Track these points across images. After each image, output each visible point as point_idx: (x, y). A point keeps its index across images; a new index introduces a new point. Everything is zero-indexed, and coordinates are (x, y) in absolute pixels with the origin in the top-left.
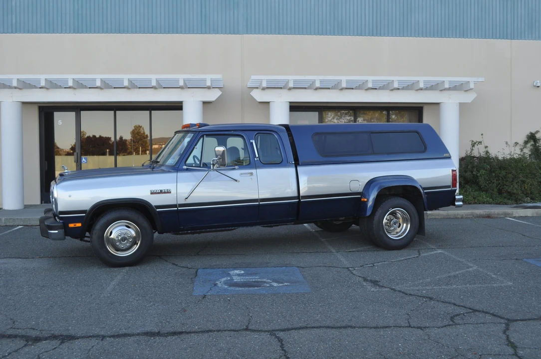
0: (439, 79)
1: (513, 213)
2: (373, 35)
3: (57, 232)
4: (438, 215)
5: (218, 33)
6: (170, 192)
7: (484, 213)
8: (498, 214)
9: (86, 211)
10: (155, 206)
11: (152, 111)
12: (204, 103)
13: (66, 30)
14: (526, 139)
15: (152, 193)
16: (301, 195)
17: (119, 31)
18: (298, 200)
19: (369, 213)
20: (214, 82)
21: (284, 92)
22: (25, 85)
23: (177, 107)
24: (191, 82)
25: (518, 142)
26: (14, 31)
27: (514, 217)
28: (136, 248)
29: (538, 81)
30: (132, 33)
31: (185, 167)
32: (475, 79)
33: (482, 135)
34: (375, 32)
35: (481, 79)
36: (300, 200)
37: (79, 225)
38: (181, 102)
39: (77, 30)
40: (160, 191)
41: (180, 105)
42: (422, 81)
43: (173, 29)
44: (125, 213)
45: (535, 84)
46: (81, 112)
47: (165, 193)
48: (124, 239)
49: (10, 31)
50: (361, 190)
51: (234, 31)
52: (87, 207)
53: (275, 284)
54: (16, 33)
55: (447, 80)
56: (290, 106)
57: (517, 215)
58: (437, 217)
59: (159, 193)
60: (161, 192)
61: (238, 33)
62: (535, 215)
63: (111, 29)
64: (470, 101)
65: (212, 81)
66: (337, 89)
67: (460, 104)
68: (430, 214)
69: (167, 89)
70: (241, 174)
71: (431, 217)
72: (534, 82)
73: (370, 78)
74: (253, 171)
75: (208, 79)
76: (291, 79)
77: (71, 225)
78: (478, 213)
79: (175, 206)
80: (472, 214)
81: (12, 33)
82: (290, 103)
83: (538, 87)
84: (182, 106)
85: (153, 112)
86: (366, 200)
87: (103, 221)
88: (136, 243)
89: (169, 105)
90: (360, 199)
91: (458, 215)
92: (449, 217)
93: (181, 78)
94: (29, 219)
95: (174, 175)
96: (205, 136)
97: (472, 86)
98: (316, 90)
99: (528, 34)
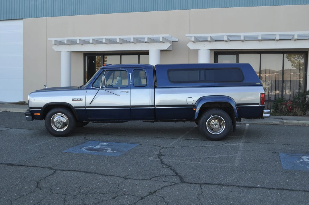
2: (273, 5)
3: (28, 117)
5: (176, 10)
6: (82, 100)
10: (74, 107)
11: (140, 56)
12: (162, 51)
13: (97, 13)
15: (73, 100)
16: (156, 105)
17: (123, 12)
18: (154, 108)
19: (196, 117)
20: (170, 38)
21: (206, 44)
22: (72, 43)
23: (146, 53)
26: (73, 14)
28: (66, 127)
30: (130, 12)
31: (91, 87)
36: (155, 108)
37: (39, 114)
38: (148, 51)
39: (102, 12)
41: (148, 52)
43: (151, 8)
44: (60, 110)
46: (104, 56)
47: (79, 100)
48: (59, 123)
49: (71, 14)
50: (194, 104)
52: (42, 106)
54: (74, 15)
56: (210, 52)
59: (76, 100)
60: (77, 100)
61: (187, 9)
63: (119, 11)
65: (164, 38)
69: (141, 43)
70: (121, 92)
73: (260, 34)
74: (129, 90)
75: (161, 37)
76: (209, 36)
77: (35, 114)
79: (84, 107)
81: (72, 15)
82: (211, 50)
84: (149, 53)
86: (195, 109)
87: (50, 113)
88: (66, 125)
90: (193, 108)
92: (299, 125)
93: (146, 37)
95: (85, 91)
96: (105, 71)
98: (227, 42)
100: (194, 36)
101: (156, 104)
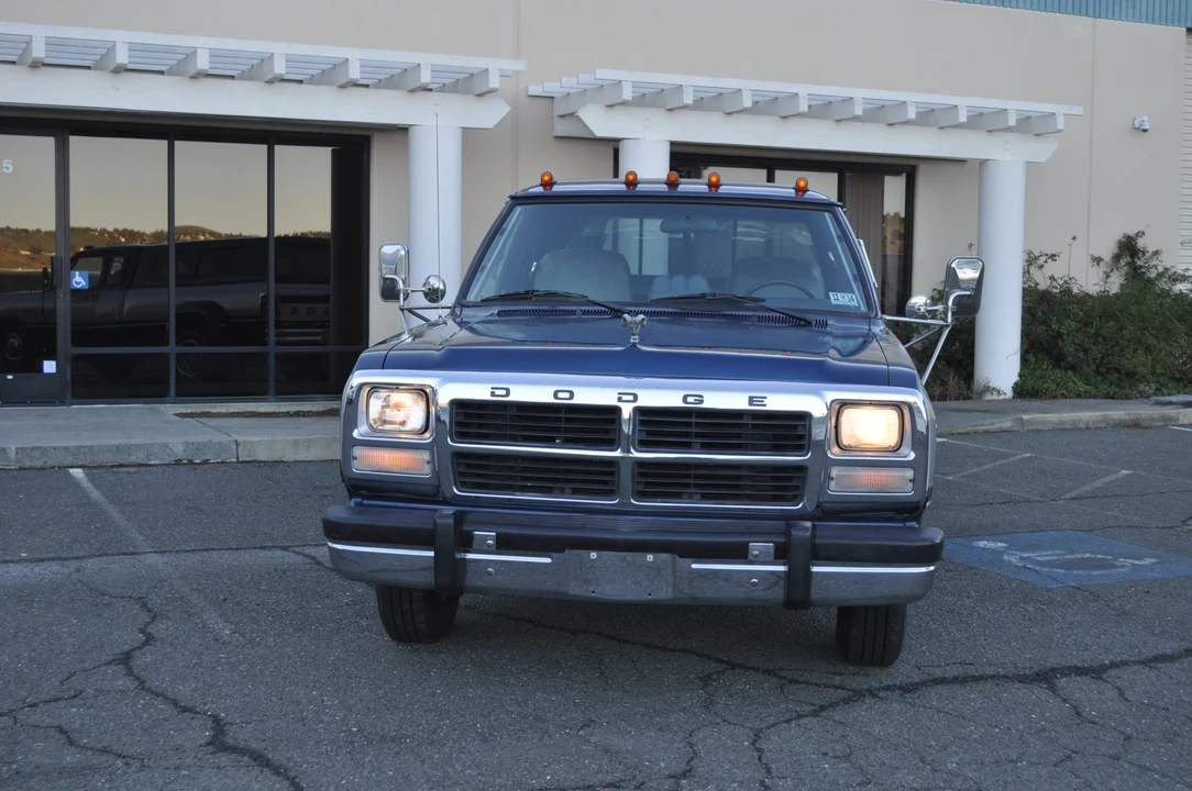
0: (993, 104)
1: (1178, 419)
4: (1043, 423)
7: (1128, 418)
8: (1153, 419)
14: (1116, 251)
21: (655, 115)
25: (1103, 256)
27: (1182, 425)
29: (1145, 119)
32: (1068, 109)
33: (1074, 238)
35: (1077, 110)
38: (408, 128)
42: (965, 104)
45: (1137, 125)
46: (72, 138)
55: (1015, 107)
56: (672, 153)
57: (1186, 422)
58: (1040, 427)
64: (1044, 159)
65: (502, 74)
67: (1029, 164)
68: (1028, 421)
71: (1030, 428)
72: (1135, 119)
73: (859, 94)
75: (493, 70)
76: (692, 83)
78: (1117, 418)
80: (1105, 420)
82: (673, 144)
83: (1145, 131)
84: (409, 137)
85: (280, 149)
91: (1080, 421)
93: (426, 64)
94: (90, 448)
97: (1061, 124)
98: (730, 114)
99: (1127, 8)
100: (630, 80)
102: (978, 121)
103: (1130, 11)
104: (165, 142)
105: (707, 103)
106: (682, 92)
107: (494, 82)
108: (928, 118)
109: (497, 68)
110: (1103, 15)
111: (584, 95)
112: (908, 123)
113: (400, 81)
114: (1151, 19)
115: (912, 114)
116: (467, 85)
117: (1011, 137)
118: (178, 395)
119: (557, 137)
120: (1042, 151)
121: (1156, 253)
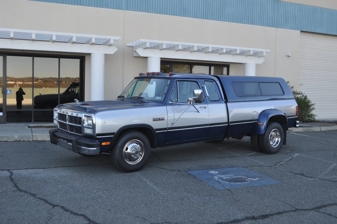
0: (247, 49)
1: (292, 130)
3: (96, 149)
5: (108, 8)
6: (164, 120)
9: (114, 133)
10: (155, 129)
12: (106, 55)
15: (154, 120)
19: (263, 132)
21: (157, 51)
24: (101, 41)
27: (294, 132)
28: (141, 159)
29: (289, 53)
31: (170, 102)
32: (266, 50)
34: (205, 16)
35: (269, 51)
36: (229, 124)
37: (108, 143)
38: (90, 54)
40: (158, 119)
42: (239, 49)
44: (136, 134)
45: (287, 55)
46: (7, 56)
47: (161, 120)
48: (137, 153)
50: (257, 118)
51: (119, 8)
53: (253, 179)
55: (252, 50)
56: (161, 61)
57: (295, 131)
59: (158, 120)
61: (122, 9)
62: (303, 131)
64: (261, 63)
65: (114, 40)
66: (188, 51)
67: (256, 64)
69: (81, 44)
70: (200, 107)
72: (287, 53)
73: (210, 46)
74: (206, 105)
76: (165, 43)
77: (104, 144)
79: (166, 129)
82: (161, 58)
83: (289, 56)
85: (61, 59)
86: (262, 124)
87: (123, 140)
89: (73, 55)
90: (257, 123)
93: (94, 37)
96: (177, 81)
97: (264, 54)
98: (177, 51)
99: (285, 25)
100: (149, 42)
101: (230, 120)
102: (242, 53)
103: (286, 26)
104: (32, 57)
105: (171, 48)
106: (163, 45)
107: (112, 42)
108: (229, 52)
109: (112, 39)
110: (279, 27)
111: (139, 46)
112: (224, 53)
113: (88, 42)
114: (291, 28)
115: (225, 51)
116: (107, 43)
117: (252, 57)
118: (35, 121)
119: (134, 57)
120: (260, 61)
121: (292, 87)
